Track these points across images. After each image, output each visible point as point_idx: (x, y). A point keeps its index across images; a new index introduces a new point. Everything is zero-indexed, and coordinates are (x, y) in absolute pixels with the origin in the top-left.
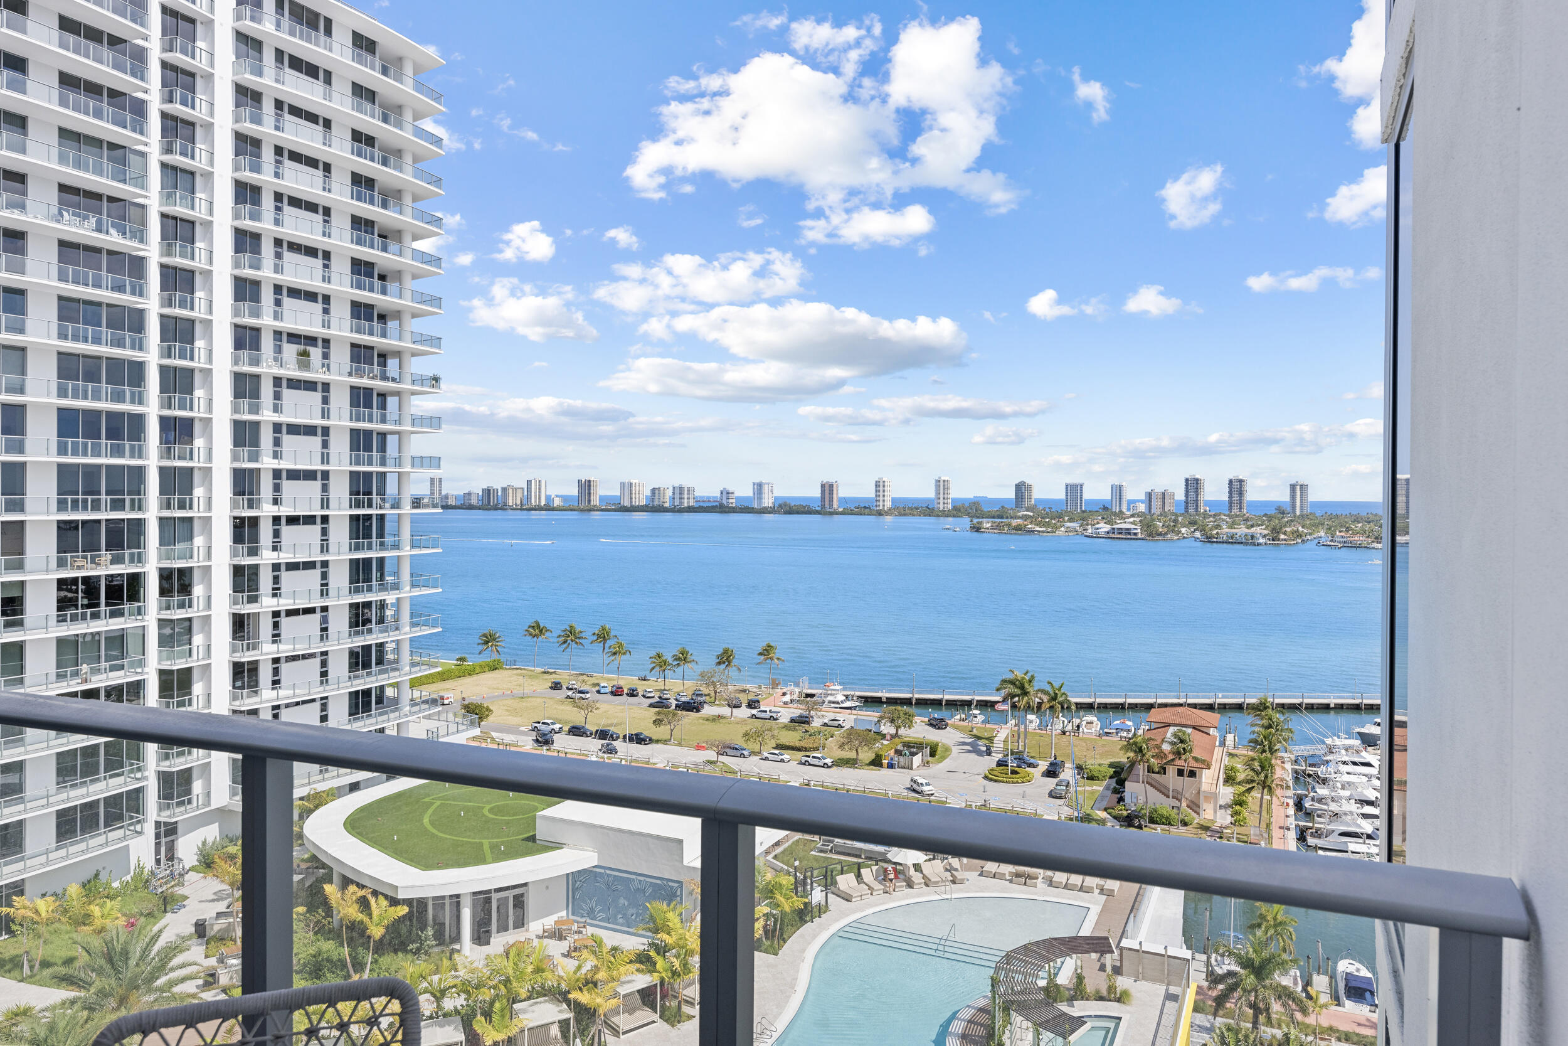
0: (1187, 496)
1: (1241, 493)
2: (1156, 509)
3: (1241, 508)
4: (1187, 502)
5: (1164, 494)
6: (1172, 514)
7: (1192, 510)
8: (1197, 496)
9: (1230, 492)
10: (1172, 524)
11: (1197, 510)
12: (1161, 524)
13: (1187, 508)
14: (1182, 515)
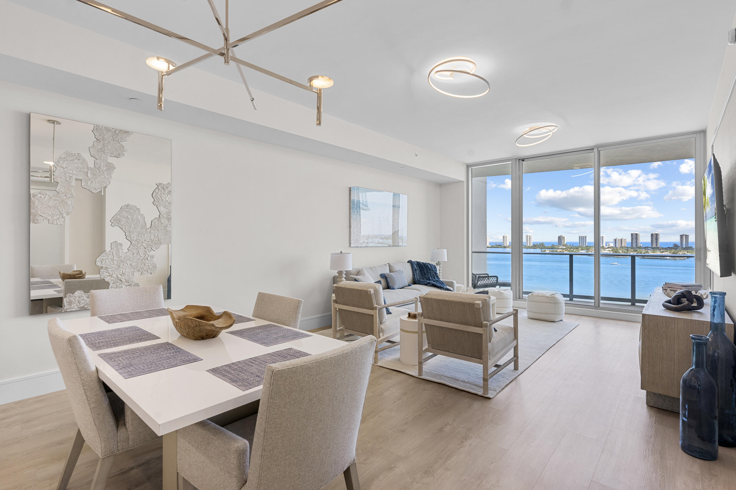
0: (632, 240)
1: (657, 239)
2: (618, 245)
3: (657, 245)
4: (632, 243)
5: (622, 240)
6: (626, 247)
7: (634, 246)
8: (637, 240)
9: (652, 239)
10: (626, 251)
11: (637, 246)
12: (621, 251)
13: (632, 245)
14: (630, 248)
